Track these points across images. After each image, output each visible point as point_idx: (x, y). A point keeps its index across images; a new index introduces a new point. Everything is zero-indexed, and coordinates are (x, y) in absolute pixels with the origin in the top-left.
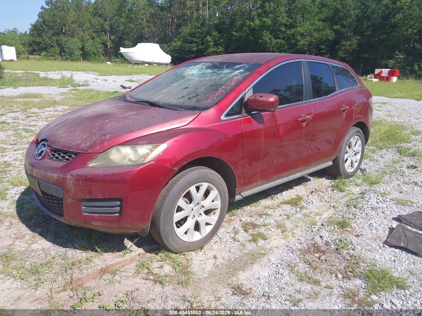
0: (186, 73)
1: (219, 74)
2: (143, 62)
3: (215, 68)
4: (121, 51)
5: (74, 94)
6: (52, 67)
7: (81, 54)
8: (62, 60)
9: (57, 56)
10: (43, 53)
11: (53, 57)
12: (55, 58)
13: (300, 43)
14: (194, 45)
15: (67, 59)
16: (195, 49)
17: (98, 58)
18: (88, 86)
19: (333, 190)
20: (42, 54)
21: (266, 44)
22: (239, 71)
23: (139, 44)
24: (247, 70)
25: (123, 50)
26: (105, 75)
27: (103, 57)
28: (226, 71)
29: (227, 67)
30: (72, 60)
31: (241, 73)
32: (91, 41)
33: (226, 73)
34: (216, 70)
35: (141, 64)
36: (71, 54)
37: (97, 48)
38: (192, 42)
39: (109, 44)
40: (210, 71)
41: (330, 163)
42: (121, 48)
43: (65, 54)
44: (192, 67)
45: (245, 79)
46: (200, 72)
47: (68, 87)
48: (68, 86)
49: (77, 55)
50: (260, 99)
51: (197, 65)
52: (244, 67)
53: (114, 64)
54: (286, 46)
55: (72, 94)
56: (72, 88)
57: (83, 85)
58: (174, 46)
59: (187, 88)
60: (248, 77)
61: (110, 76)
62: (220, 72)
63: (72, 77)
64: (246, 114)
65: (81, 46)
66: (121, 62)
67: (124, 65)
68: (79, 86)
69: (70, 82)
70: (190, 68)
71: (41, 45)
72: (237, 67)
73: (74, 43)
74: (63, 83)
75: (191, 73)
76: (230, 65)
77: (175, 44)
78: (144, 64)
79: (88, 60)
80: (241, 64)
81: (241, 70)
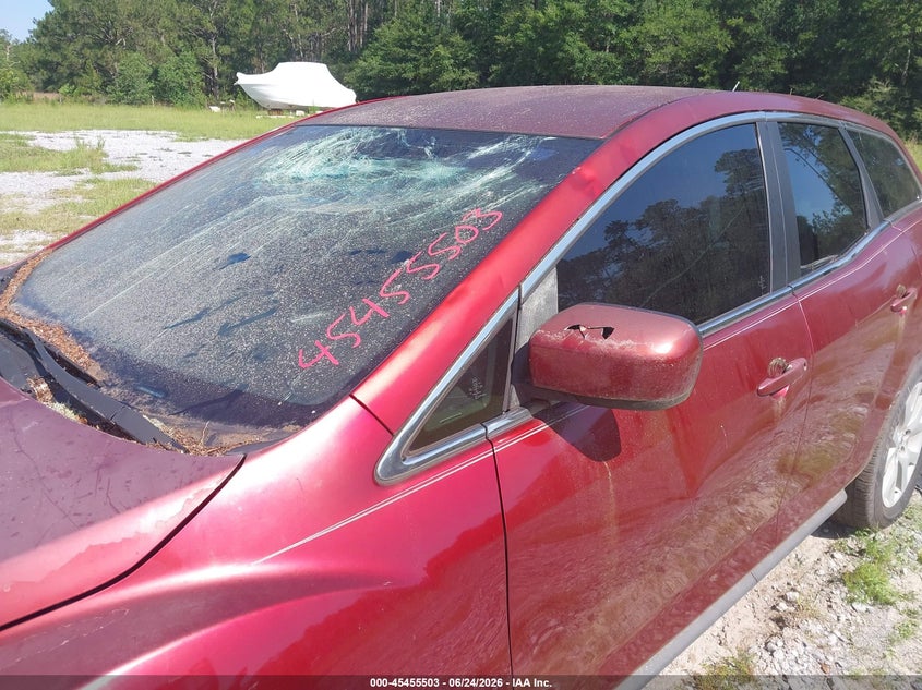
0: (268, 176)
1: (402, 184)
2: (291, 106)
3: (392, 154)
4: (238, 82)
5: (88, 195)
6: (74, 120)
7: (152, 89)
8: (108, 102)
9: (95, 94)
10: (65, 88)
11: (86, 95)
12: (91, 97)
13: (651, 60)
14: (410, 65)
15: (118, 101)
16: (410, 75)
17: (190, 97)
18: (135, 168)
19: (851, 601)
20: (61, 90)
21: (573, 62)
22: (492, 176)
23: (280, 64)
24: (527, 172)
25: (243, 79)
26: (191, 140)
27: (202, 96)
28: (435, 170)
29: (440, 153)
30: (131, 103)
31: (499, 188)
32: (174, 58)
33: (431, 184)
34: (391, 164)
35: (289, 110)
36: (127, 89)
37: (187, 75)
38: (404, 59)
39: (215, 64)
40: (367, 165)
41: (840, 498)
42: (239, 75)
43: (112, 88)
44: (303, 146)
45: (517, 220)
46: (329, 171)
47: (80, 173)
48: (82, 171)
49: (143, 92)
50: (603, 344)
51: (324, 135)
52: (515, 155)
53: (225, 111)
54: (619, 67)
55: (81, 193)
56: (91, 176)
57: (123, 168)
58: (363, 69)
59: (242, 257)
60: (533, 208)
61: (204, 142)
62: (407, 173)
63: (100, 146)
64: (525, 415)
65: (150, 71)
66: (244, 107)
67: (248, 113)
68: (112, 169)
69: (94, 159)
70: (294, 150)
71: (61, 69)
72: (483, 150)
73: (133, 64)
74: (70, 163)
75: (290, 173)
76: (452, 142)
77: (364, 64)
78: (294, 111)
79: (169, 103)
80: (498, 136)
81: (500, 172)
